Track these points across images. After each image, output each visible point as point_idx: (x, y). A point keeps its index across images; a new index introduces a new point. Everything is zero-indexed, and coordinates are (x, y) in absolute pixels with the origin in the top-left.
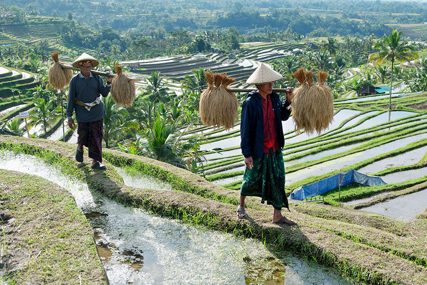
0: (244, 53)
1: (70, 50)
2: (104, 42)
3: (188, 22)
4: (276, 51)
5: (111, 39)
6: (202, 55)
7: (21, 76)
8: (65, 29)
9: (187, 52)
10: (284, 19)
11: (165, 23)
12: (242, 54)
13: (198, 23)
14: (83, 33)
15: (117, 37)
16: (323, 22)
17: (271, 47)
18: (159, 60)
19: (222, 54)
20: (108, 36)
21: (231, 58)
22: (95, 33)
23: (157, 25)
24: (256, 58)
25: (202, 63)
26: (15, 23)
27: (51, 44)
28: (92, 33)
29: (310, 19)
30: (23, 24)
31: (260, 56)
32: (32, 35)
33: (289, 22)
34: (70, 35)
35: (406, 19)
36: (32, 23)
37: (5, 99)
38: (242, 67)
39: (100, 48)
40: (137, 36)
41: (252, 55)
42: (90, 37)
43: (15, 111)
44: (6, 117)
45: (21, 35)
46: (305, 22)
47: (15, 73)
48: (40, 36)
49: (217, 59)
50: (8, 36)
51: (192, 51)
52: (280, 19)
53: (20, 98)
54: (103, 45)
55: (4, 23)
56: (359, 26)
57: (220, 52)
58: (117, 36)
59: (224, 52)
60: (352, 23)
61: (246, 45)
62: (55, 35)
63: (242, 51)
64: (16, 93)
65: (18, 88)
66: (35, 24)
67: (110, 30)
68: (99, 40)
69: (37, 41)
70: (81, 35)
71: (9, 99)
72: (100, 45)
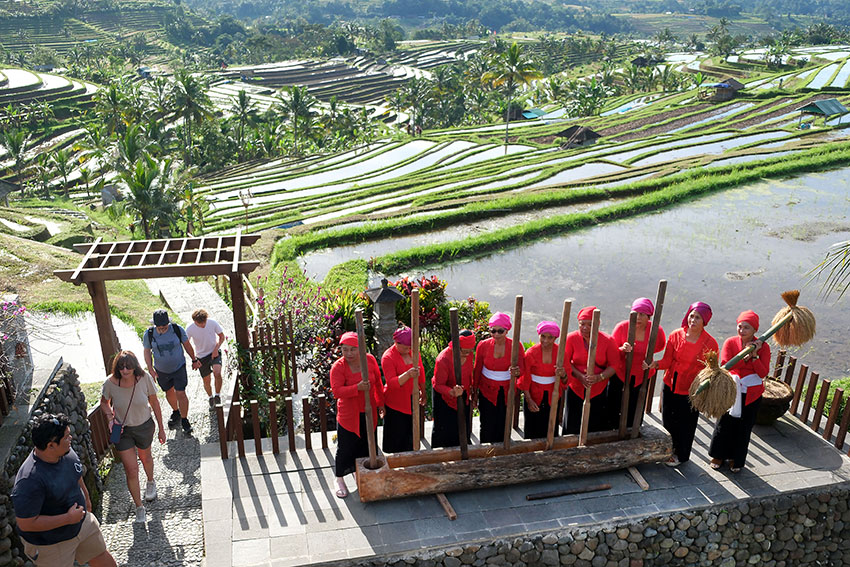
0: (400, 57)
1: (177, 48)
2: (222, 37)
3: (342, 7)
4: (444, 54)
5: (233, 33)
6: (341, 59)
7: (84, 90)
8: (171, 19)
9: (323, 55)
10: (474, 5)
11: (311, 8)
12: (396, 58)
13: (357, 10)
14: (194, 24)
15: (241, 30)
16: (527, 10)
17: (439, 48)
18: (284, 65)
19: (369, 57)
20: (229, 29)
21: (379, 64)
22: (213, 23)
23: (299, 12)
24: (414, 64)
25: (341, 70)
26: (103, 10)
27: (151, 39)
28: (208, 24)
29: (510, 5)
30: (114, 11)
31: (421, 61)
32: (126, 26)
33: (480, 9)
34: (177, 26)
35: (643, 7)
36: (125, 9)
37: (62, 121)
38: (392, 77)
39: (218, 46)
40: (268, 28)
41: (412, 59)
42: (202, 30)
43: (73, 136)
44: (60, 144)
45: (110, 27)
46: (502, 9)
47: (77, 86)
48: (138, 27)
49: (360, 65)
50: (93, 27)
51: (329, 52)
52: (467, 5)
53: (82, 119)
54: (222, 41)
55: (87, 8)
56: (575, 16)
57: (367, 55)
58: (240, 28)
59: (372, 54)
60: (567, 12)
61: (404, 44)
62: (158, 27)
63: (398, 53)
64: (76, 113)
65: (79, 106)
66: (130, 10)
67: (230, 20)
68: (217, 32)
69: (131, 34)
70: (192, 27)
71: (67, 120)
72: (218, 41)
